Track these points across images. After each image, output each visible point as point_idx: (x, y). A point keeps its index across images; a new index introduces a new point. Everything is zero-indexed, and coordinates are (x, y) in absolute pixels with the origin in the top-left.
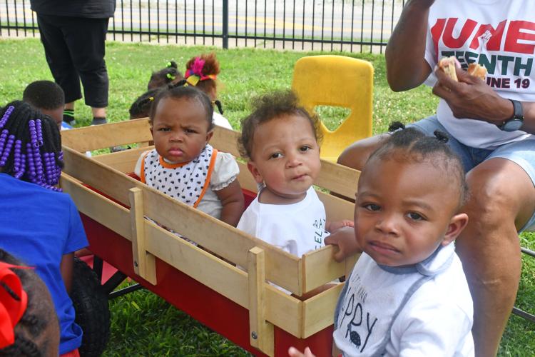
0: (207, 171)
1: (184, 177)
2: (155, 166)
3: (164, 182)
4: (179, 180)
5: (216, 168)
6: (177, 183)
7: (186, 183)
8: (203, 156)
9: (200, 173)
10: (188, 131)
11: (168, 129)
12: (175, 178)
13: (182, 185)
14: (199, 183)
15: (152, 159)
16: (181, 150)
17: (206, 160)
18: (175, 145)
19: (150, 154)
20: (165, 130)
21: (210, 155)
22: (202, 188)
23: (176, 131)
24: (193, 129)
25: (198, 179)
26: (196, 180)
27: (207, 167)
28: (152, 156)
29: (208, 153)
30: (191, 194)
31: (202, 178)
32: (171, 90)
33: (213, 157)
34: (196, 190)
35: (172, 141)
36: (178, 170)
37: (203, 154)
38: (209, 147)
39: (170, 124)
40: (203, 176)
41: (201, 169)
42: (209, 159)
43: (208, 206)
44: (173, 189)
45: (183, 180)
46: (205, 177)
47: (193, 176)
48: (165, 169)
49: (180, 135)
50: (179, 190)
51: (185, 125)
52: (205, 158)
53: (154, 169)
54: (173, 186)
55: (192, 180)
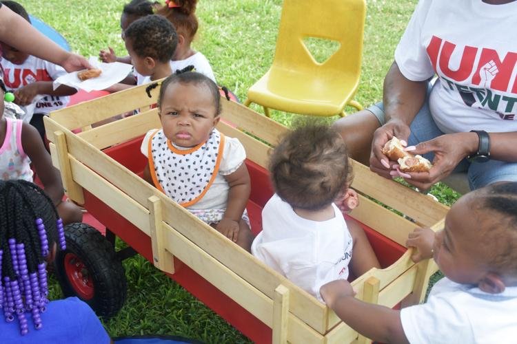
0: (216, 159)
1: (194, 163)
2: (164, 149)
3: (173, 167)
4: (189, 166)
5: (224, 155)
6: (186, 169)
7: (196, 170)
8: (212, 143)
9: (210, 160)
10: (196, 115)
11: (176, 113)
12: (185, 164)
13: (192, 172)
14: (209, 169)
15: (160, 141)
16: (189, 134)
17: (215, 148)
18: (183, 128)
19: (157, 136)
20: (173, 113)
21: (218, 142)
22: (211, 174)
23: (184, 115)
24: (200, 113)
25: (208, 166)
26: (205, 166)
27: (216, 154)
28: (160, 138)
29: (217, 139)
30: (201, 180)
31: (211, 165)
32: (179, 75)
33: (222, 144)
34: (205, 176)
35: (181, 124)
36: (188, 156)
37: (211, 140)
38: (216, 132)
39: (179, 108)
40: (213, 163)
41: (210, 156)
42: (218, 146)
43: (217, 188)
44: (183, 174)
45: (193, 167)
46: (214, 164)
47: (203, 164)
48: (174, 155)
49: (188, 119)
50: (190, 176)
51: (192, 109)
52: (213, 145)
53: (162, 152)
54: (183, 172)
55: (202, 167)
